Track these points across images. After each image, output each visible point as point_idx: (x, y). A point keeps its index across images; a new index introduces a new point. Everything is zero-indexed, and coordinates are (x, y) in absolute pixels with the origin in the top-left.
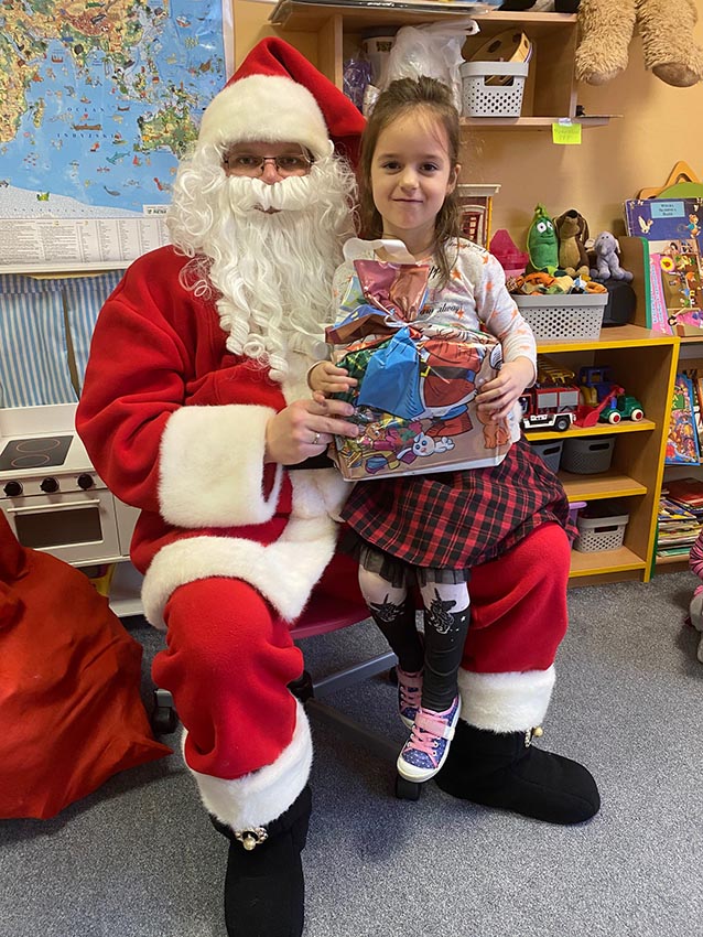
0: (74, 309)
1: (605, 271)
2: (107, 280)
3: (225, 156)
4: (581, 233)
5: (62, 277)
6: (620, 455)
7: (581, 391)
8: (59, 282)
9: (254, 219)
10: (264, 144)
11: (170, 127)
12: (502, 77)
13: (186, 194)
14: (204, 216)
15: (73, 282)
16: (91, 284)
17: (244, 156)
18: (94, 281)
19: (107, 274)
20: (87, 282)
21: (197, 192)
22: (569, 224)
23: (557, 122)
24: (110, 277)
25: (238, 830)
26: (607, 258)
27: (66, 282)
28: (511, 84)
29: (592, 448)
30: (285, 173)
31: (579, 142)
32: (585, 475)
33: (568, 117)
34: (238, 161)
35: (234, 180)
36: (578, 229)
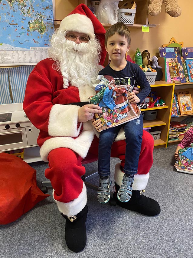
0: (11, 77)
1: (155, 66)
3: (66, 34)
8: (7, 69)
9: (72, 52)
10: (78, 33)
11: (38, 25)
12: (129, 13)
13: (55, 43)
14: (59, 50)
17: (71, 35)
19: (20, 67)
20: (15, 69)
21: (58, 43)
22: (145, 54)
23: (143, 26)
25: (69, 216)
26: (155, 63)
27: (9, 69)
28: (131, 15)
29: (152, 113)
30: (82, 41)
31: (149, 32)
32: (150, 120)
33: (146, 24)
34: (69, 36)
35: (68, 41)
36: (147, 55)
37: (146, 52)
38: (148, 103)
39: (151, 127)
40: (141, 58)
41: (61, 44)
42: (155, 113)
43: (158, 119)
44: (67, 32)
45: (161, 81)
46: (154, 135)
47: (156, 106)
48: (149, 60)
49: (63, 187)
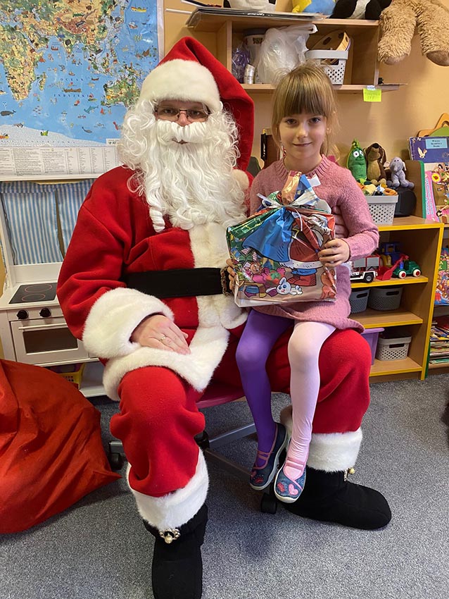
0: (62, 203)
1: (396, 182)
2: (83, 185)
3: (155, 107)
4: (381, 158)
5: (55, 183)
6: (406, 298)
7: (381, 258)
8: (53, 186)
9: (171, 146)
10: (181, 102)
11: (124, 90)
12: (332, 60)
13: (130, 131)
14: (142, 144)
15: (62, 186)
16: (73, 188)
17: (167, 108)
18: (75, 186)
19: (83, 182)
20: (70, 186)
21: (137, 129)
22: (373, 152)
23: (366, 88)
24: (85, 183)
25: (162, 529)
26: (398, 174)
27: (57, 187)
28: (337, 64)
29: (388, 294)
30: (192, 120)
31: (380, 101)
32: (383, 311)
33: (373, 85)
34: (163, 111)
35: (160, 123)
36: (379, 155)
37: (375, 149)
38: (377, 269)
39: (384, 328)
40: (364, 161)
41: (146, 130)
42: (396, 293)
43: (404, 307)
44: (157, 104)
45: (411, 217)
46: (391, 346)
47: (398, 277)
48: (382, 168)
49: (150, 461)
